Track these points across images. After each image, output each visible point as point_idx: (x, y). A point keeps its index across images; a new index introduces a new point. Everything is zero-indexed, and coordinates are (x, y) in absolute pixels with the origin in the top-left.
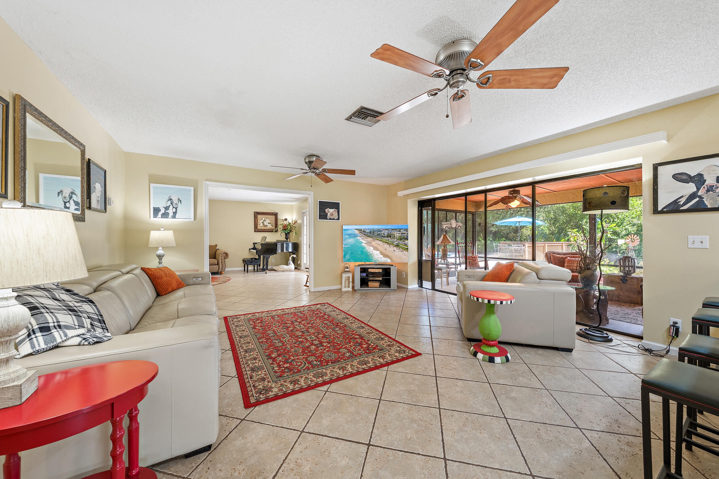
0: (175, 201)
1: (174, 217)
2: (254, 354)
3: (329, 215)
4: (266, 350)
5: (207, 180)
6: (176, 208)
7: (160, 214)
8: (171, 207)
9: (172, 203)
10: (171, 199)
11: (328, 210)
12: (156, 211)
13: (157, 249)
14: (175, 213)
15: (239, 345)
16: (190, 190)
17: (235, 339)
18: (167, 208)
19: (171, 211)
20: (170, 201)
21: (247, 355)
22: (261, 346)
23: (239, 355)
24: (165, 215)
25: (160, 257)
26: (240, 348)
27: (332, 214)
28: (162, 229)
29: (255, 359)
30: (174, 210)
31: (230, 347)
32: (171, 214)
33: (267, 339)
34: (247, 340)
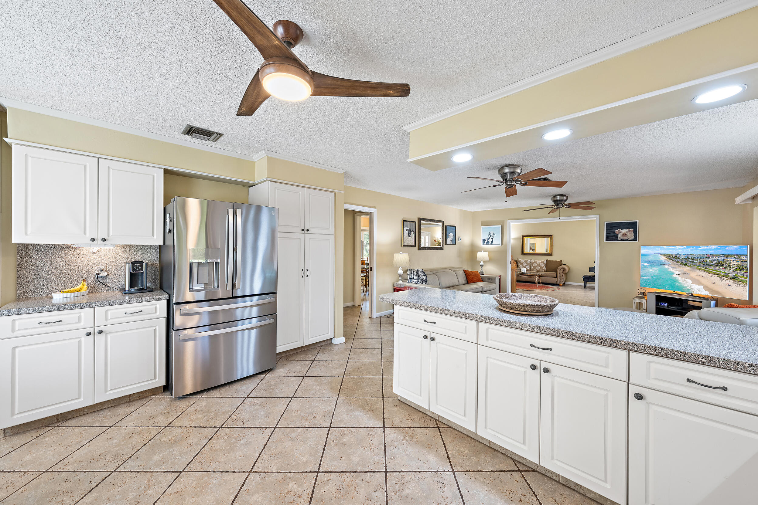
0: (492, 235)
1: (492, 244)
3: (620, 235)
5: (509, 220)
6: (493, 239)
7: (486, 242)
8: (490, 238)
9: (491, 236)
10: (490, 234)
11: (619, 230)
12: (484, 240)
13: (480, 262)
14: (492, 241)
16: (499, 227)
18: (488, 239)
19: (490, 240)
20: (490, 235)
24: (488, 243)
25: (482, 266)
27: (625, 235)
28: (483, 251)
30: (492, 240)
32: (490, 242)
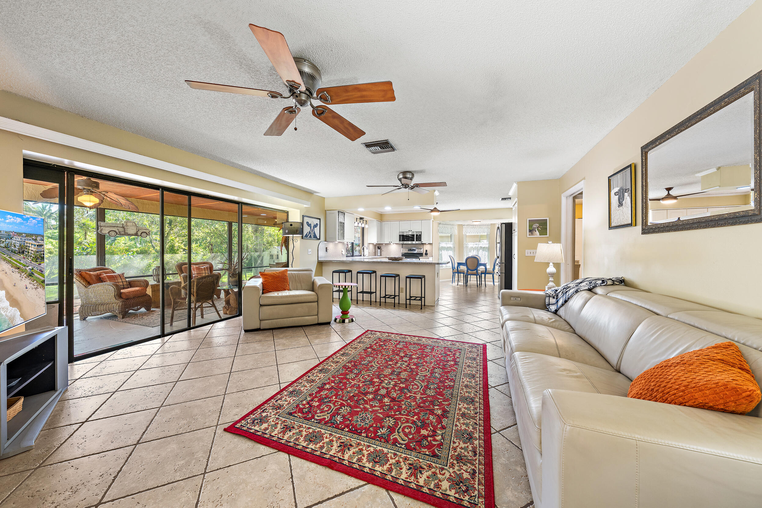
2: (468, 371)
4: (454, 370)
15: (478, 388)
17: (480, 401)
21: (474, 372)
22: (455, 376)
23: (481, 376)
26: (478, 382)
29: (469, 366)
31: (489, 390)
33: (444, 382)
34: (467, 392)
